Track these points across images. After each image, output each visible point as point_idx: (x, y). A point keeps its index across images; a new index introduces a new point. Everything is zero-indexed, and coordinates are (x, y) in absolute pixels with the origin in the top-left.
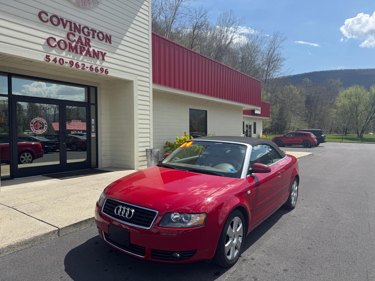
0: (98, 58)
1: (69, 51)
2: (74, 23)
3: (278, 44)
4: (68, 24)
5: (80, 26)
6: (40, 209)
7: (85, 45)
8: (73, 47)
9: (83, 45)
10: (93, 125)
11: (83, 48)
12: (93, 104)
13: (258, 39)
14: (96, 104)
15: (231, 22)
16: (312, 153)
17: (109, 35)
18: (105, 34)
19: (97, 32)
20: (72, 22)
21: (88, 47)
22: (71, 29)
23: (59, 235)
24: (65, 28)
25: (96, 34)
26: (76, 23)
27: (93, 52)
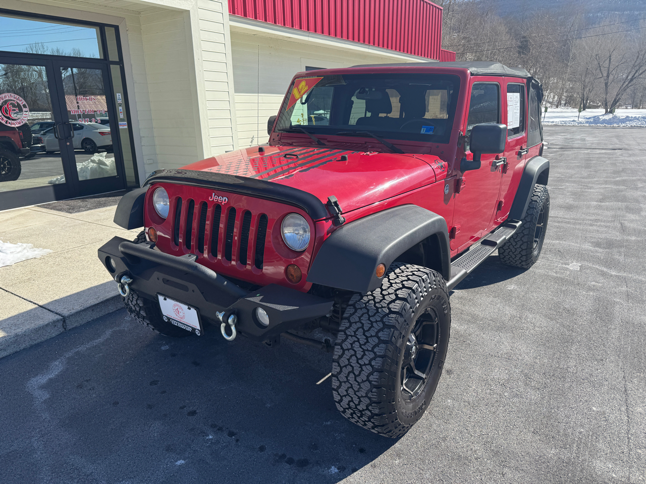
6: (29, 277)
10: (120, 106)
12: (114, 63)
14: (120, 62)
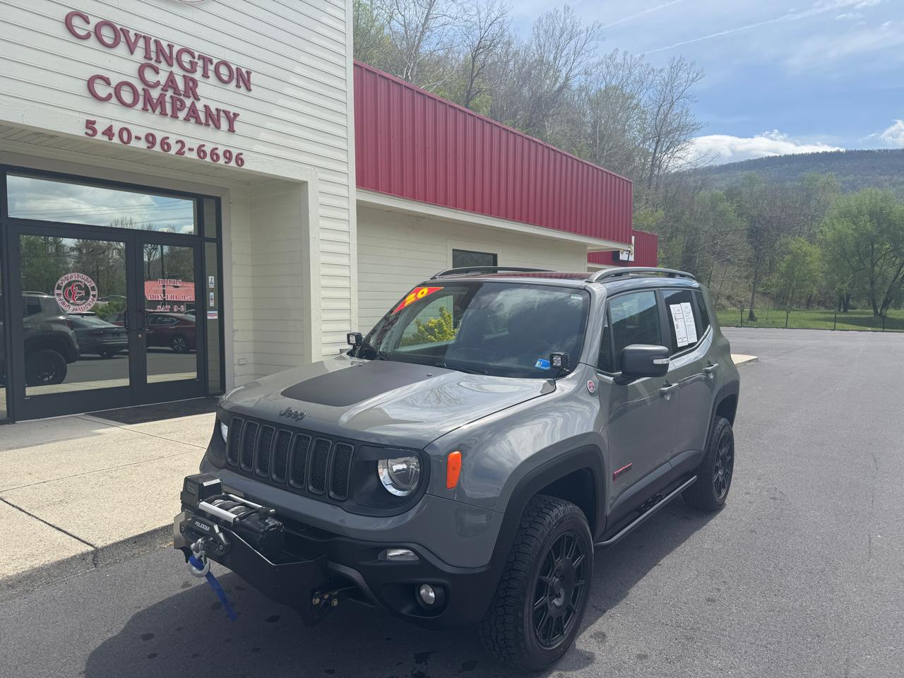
0: (218, 127)
1: (145, 109)
2: (155, 41)
3: (681, 89)
4: (141, 43)
5: (170, 47)
7: (184, 95)
8: (155, 101)
9: (181, 95)
10: (212, 291)
11: (178, 103)
12: (211, 240)
13: (632, 77)
14: (218, 240)
15: (565, 35)
16: (756, 357)
17: (244, 71)
18: (234, 67)
19: (215, 61)
20: (151, 39)
21: (192, 99)
22: (147, 57)
23: (95, 565)
24: (132, 53)
25: (211, 67)
26: (161, 41)
27: (206, 113)
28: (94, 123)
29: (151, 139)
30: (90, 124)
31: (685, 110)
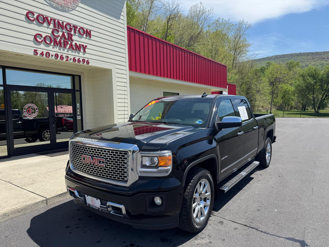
0: (80, 50)
1: (54, 45)
2: (57, 21)
3: (243, 32)
4: (52, 22)
5: (63, 23)
7: (68, 40)
8: (58, 42)
10: (78, 109)
11: (66, 42)
14: (80, 91)
15: (201, 13)
17: (89, 30)
18: (85, 30)
19: (78, 27)
22: (55, 26)
24: (49, 25)
25: (77, 30)
26: (60, 21)
27: (76, 46)
28: (37, 50)
29: (57, 56)
30: (35, 51)
31: (244, 39)
